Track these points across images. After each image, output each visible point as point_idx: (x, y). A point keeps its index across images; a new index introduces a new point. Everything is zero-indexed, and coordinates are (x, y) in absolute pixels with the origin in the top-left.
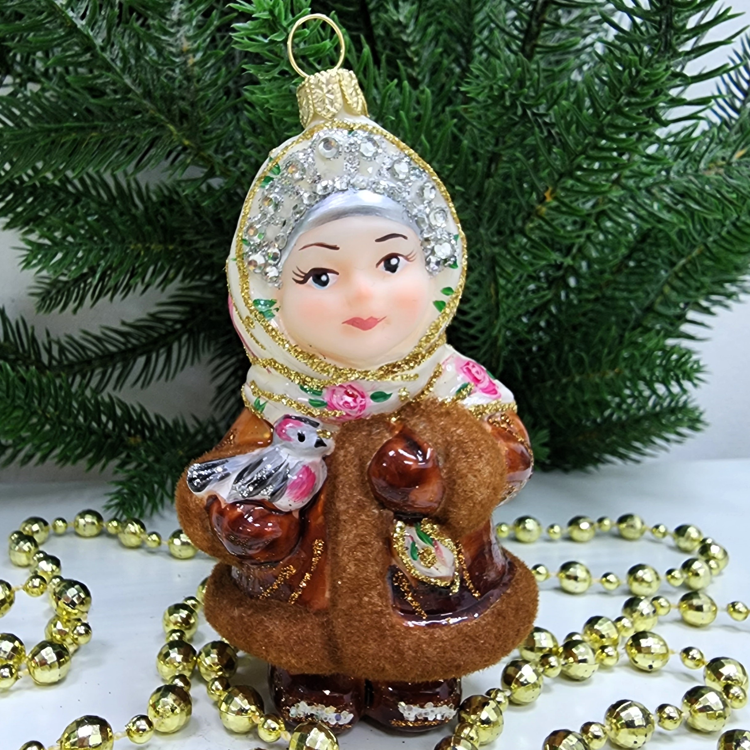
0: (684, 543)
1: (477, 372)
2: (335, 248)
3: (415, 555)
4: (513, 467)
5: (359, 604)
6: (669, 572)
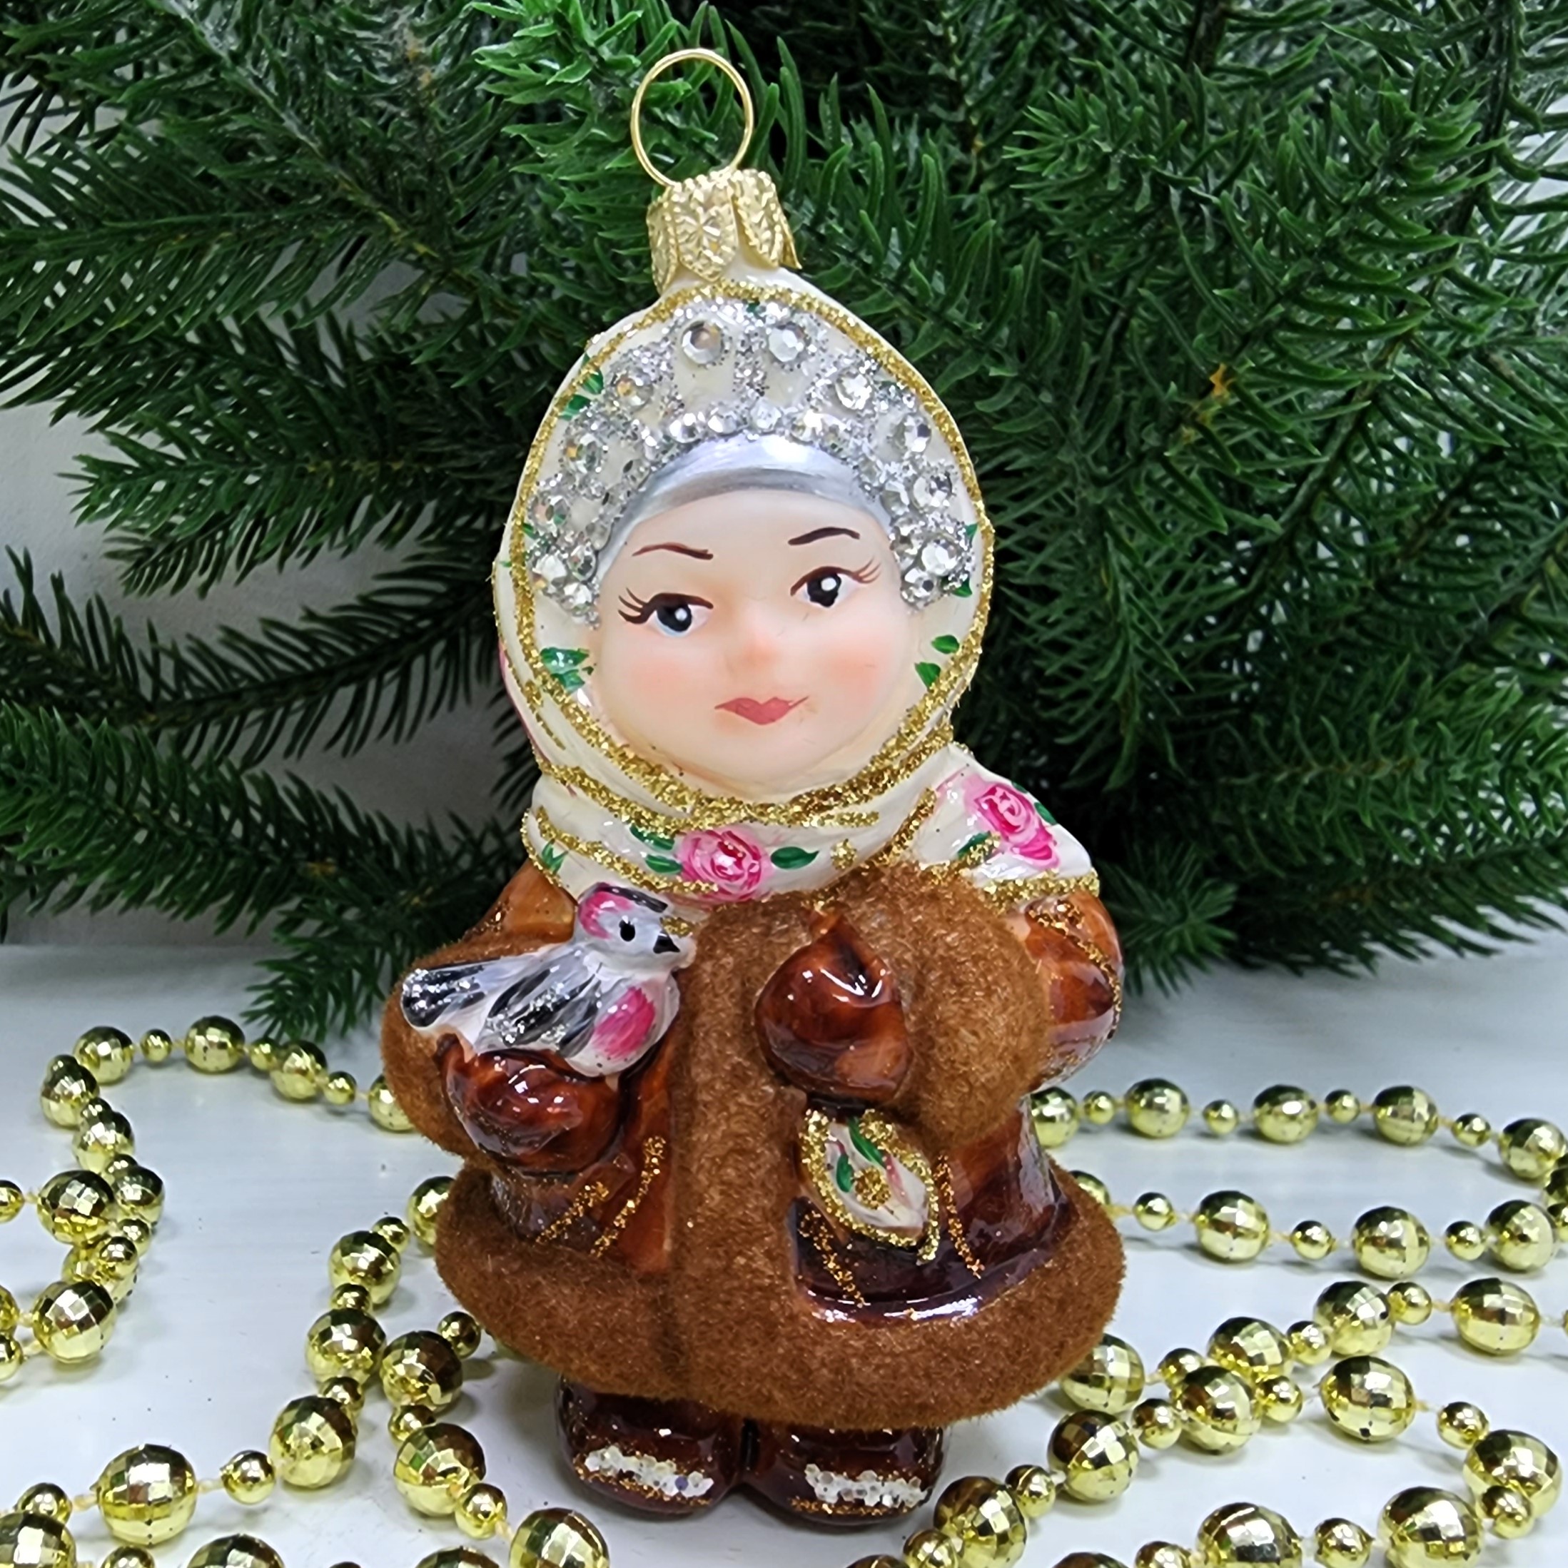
0: (1520, 1160)
1: (1012, 810)
2: (703, 555)
3: (845, 1182)
5: (726, 1270)
6: (1455, 1229)
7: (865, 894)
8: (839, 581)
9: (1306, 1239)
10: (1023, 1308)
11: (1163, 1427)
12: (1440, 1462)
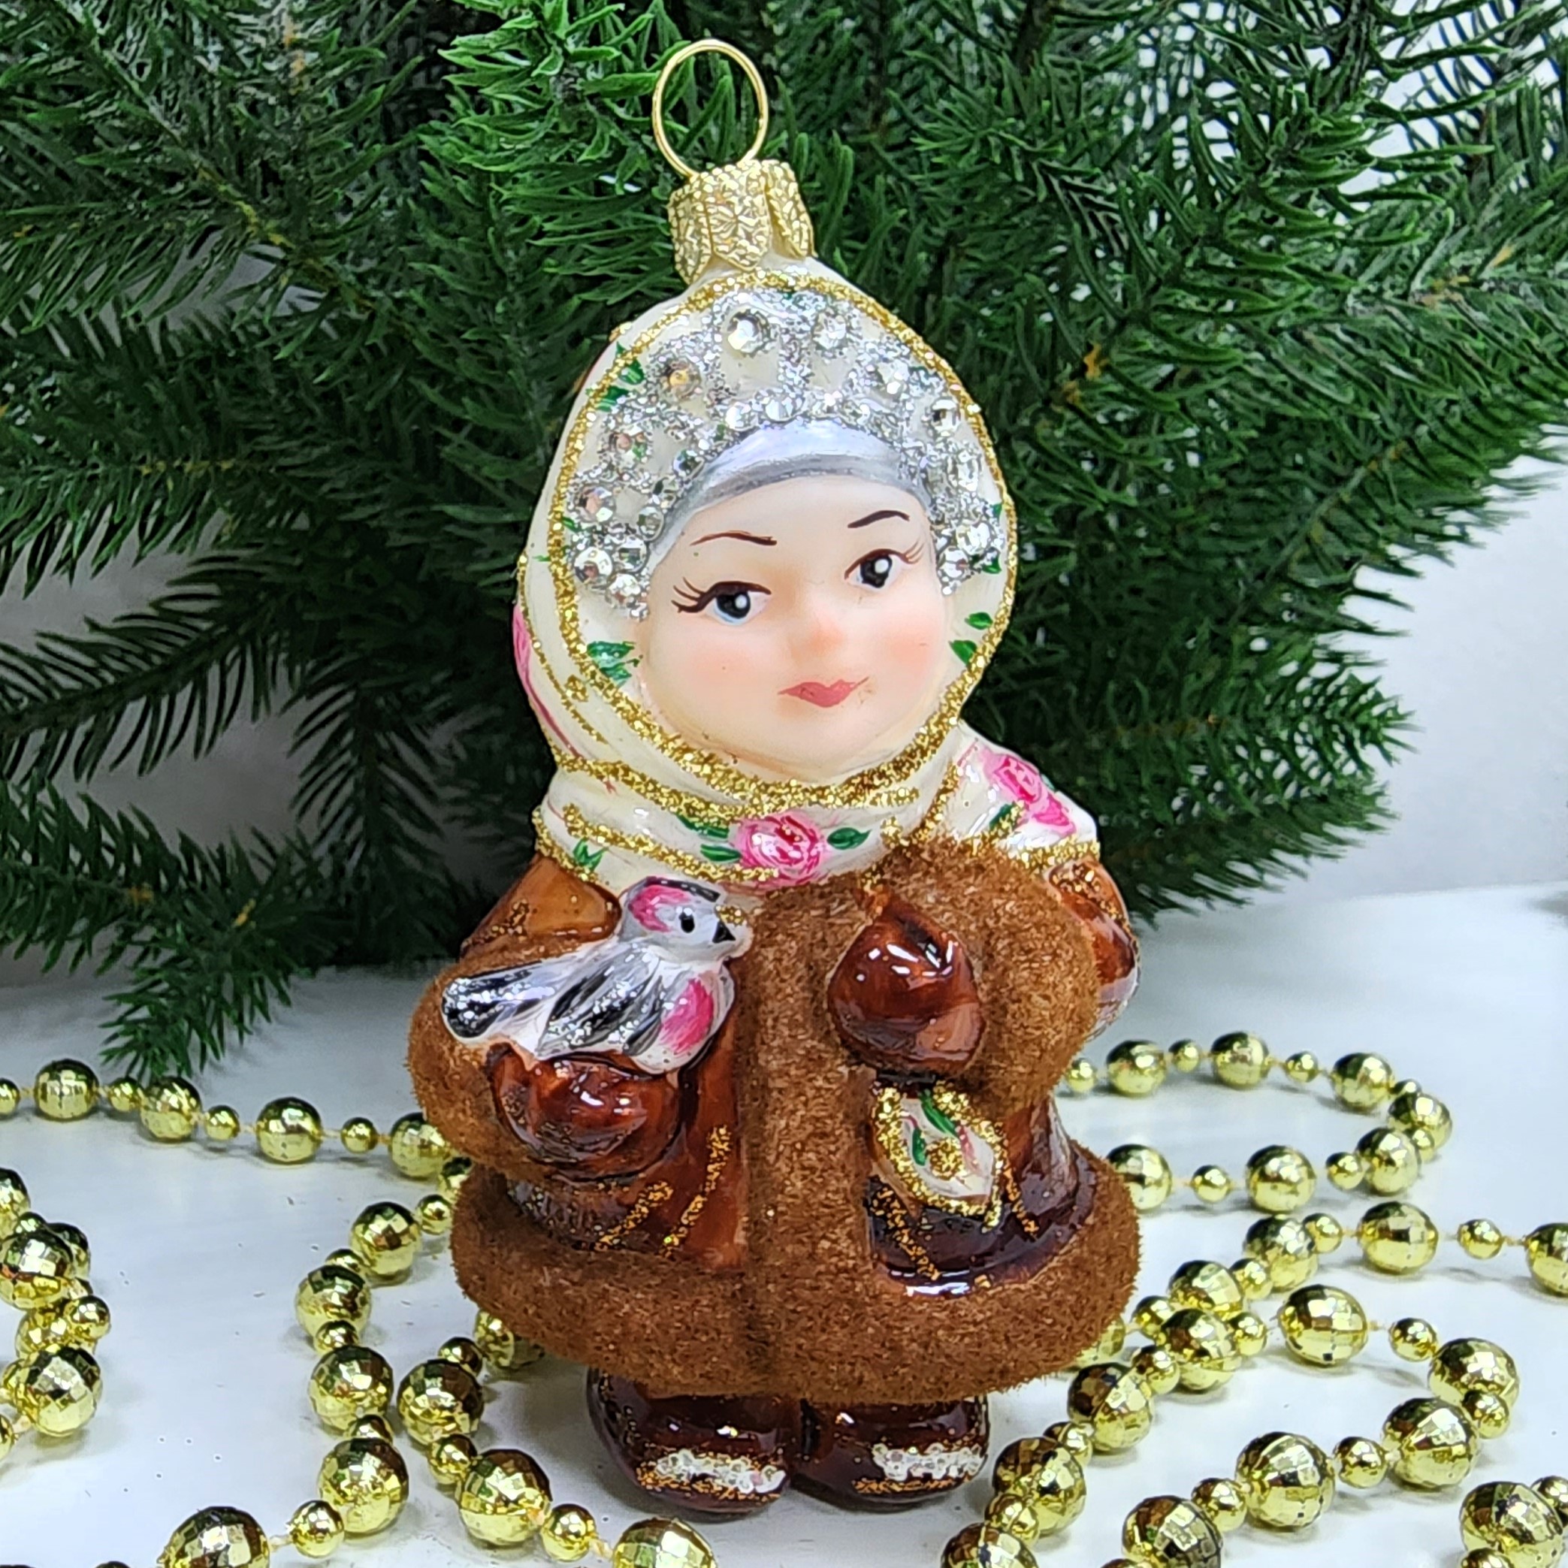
0: (1353, 1092)
1: (1026, 780)
2: (768, 542)
3: (920, 1156)
4: (1106, 974)
5: (811, 1256)
6: (1334, 1160)
7: (911, 872)
8: (890, 562)
9: (1206, 1183)
10: (1078, 1265)
11: (1162, 1372)
12: (1394, 1377)
